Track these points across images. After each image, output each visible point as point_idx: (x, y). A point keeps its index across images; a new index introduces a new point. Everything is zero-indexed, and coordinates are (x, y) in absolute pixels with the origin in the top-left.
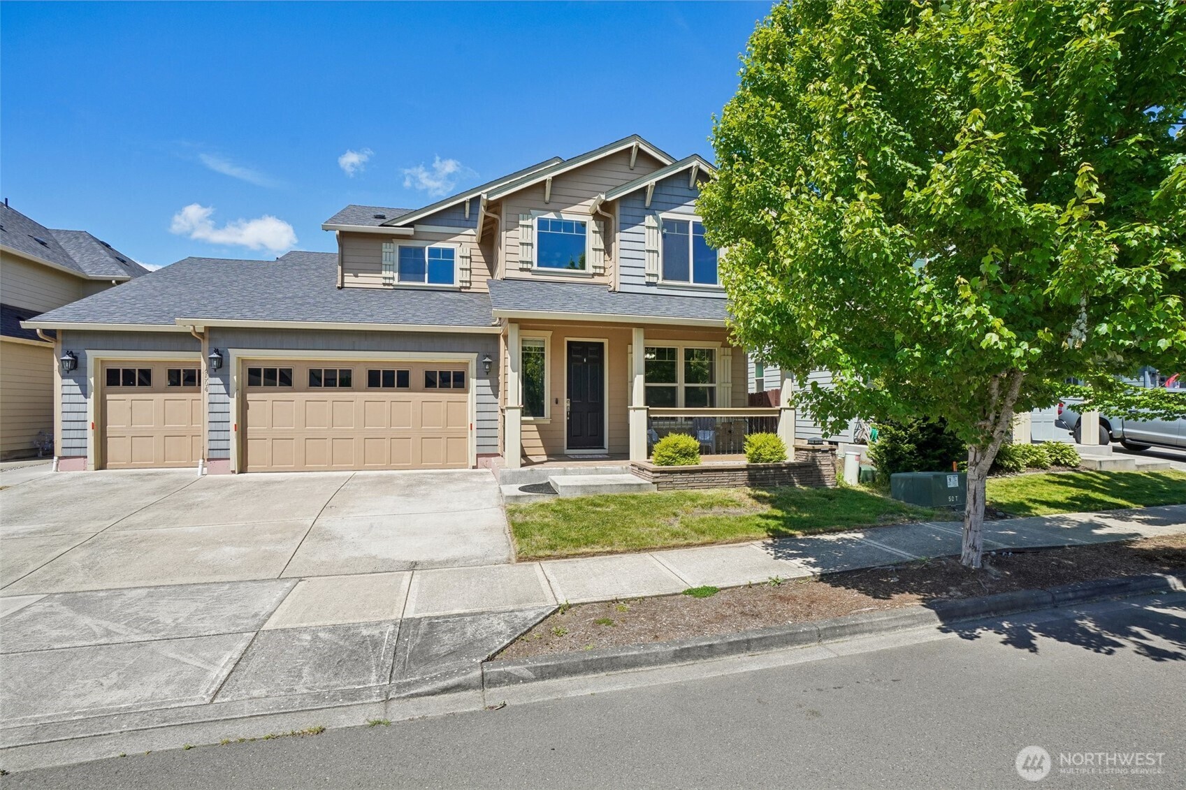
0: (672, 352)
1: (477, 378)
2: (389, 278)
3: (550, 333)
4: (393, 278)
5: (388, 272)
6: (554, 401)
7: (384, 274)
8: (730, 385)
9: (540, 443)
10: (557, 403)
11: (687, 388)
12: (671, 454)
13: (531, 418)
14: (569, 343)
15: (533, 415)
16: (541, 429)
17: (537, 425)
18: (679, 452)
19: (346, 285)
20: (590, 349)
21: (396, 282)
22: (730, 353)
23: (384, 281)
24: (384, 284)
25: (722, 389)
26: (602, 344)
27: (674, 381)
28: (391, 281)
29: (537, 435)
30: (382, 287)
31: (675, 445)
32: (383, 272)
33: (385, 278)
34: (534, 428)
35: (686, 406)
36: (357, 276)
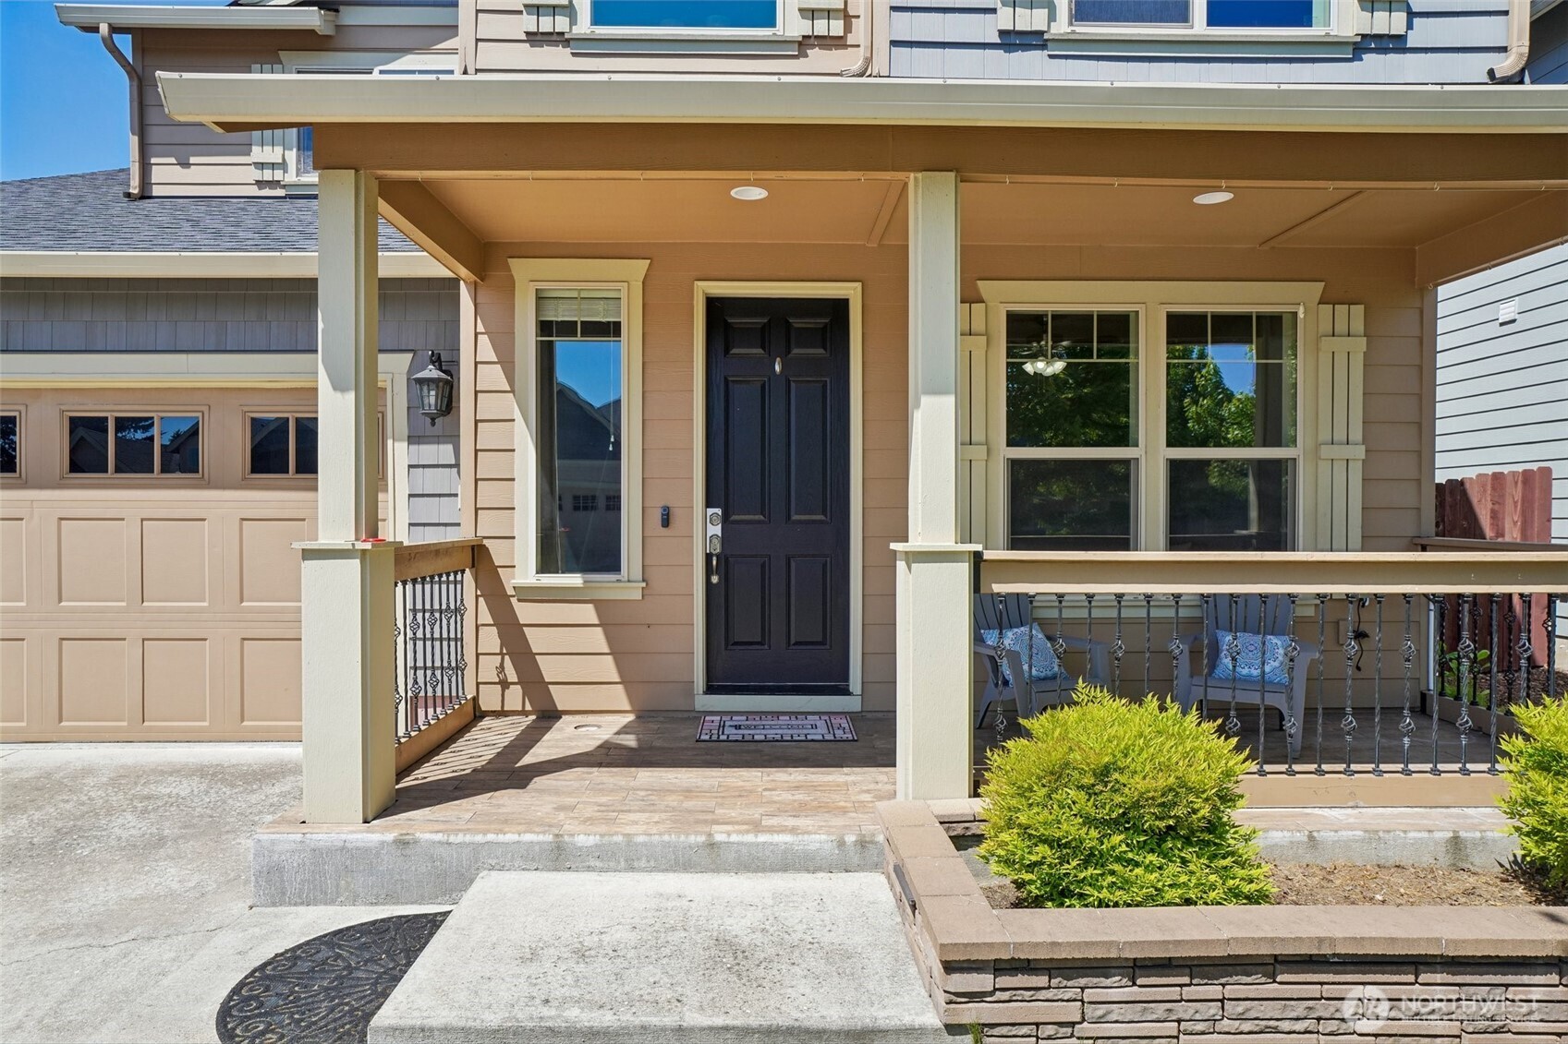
0: (1117, 329)
1: (413, 439)
2: (273, 166)
3: (643, 265)
4: (283, 166)
5: (268, 149)
6: (656, 516)
7: (258, 154)
8: (1360, 452)
9: (607, 668)
10: (666, 522)
11: (1175, 467)
12: (1071, 828)
13: (574, 580)
14: (713, 304)
15: (584, 569)
16: (611, 618)
17: (599, 605)
18: (1125, 821)
19: (156, 191)
20: (797, 323)
21: (291, 177)
22: (1358, 325)
23: (256, 174)
24: (260, 184)
25: (1324, 467)
26: (841, 306)
27: (1122, 436)
28: (278, 175)
29: (597, 639)
30: (254, 191)
31: (1103, 773)
32: (256, 149)
33: (261, 166)
34: (588, 613)
35: (1173, 545)
36: (186, 165)
